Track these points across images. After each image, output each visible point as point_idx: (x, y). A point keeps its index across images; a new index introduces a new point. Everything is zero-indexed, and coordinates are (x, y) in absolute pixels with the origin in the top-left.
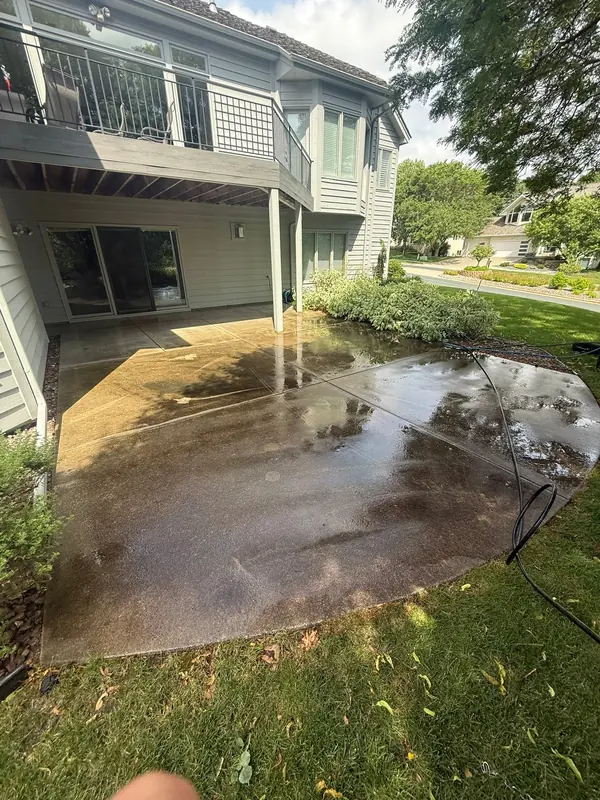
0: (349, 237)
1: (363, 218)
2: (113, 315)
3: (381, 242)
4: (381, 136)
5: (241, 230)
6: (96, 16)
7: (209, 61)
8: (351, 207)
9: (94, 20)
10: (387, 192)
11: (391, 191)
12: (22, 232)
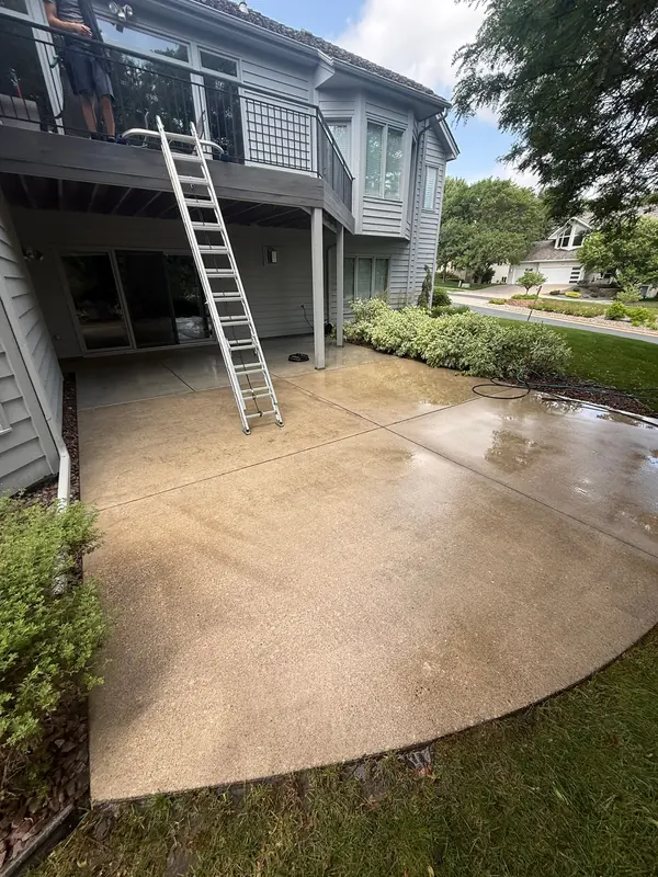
0: (392, 263)
1: (408, 242)
2: (132, 349)
3: (426, 268)
4: (428, 152)
5: (274, 254)
6: (117, 15)
7: (241, 67)
8: (394, 229)
9: (115, 20)
10: (433, 213)
11: (437, 211)
12: (32, 256)
